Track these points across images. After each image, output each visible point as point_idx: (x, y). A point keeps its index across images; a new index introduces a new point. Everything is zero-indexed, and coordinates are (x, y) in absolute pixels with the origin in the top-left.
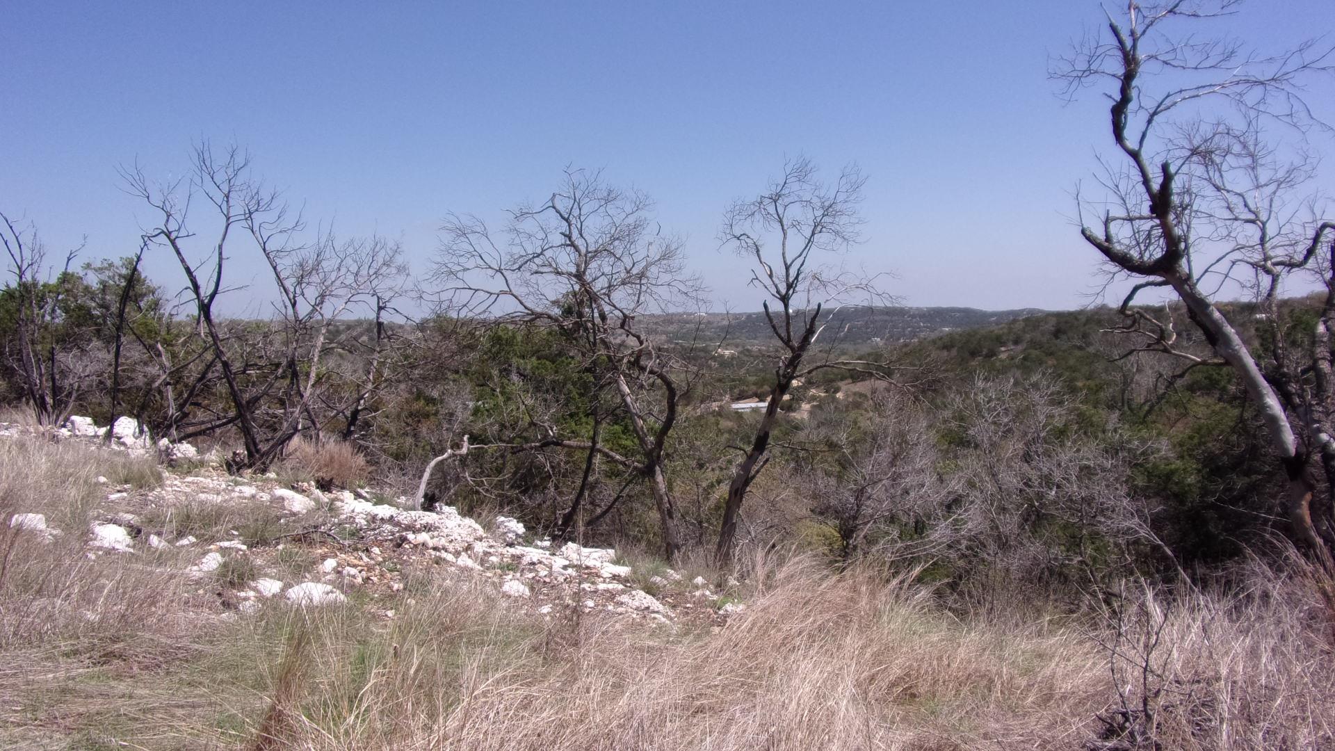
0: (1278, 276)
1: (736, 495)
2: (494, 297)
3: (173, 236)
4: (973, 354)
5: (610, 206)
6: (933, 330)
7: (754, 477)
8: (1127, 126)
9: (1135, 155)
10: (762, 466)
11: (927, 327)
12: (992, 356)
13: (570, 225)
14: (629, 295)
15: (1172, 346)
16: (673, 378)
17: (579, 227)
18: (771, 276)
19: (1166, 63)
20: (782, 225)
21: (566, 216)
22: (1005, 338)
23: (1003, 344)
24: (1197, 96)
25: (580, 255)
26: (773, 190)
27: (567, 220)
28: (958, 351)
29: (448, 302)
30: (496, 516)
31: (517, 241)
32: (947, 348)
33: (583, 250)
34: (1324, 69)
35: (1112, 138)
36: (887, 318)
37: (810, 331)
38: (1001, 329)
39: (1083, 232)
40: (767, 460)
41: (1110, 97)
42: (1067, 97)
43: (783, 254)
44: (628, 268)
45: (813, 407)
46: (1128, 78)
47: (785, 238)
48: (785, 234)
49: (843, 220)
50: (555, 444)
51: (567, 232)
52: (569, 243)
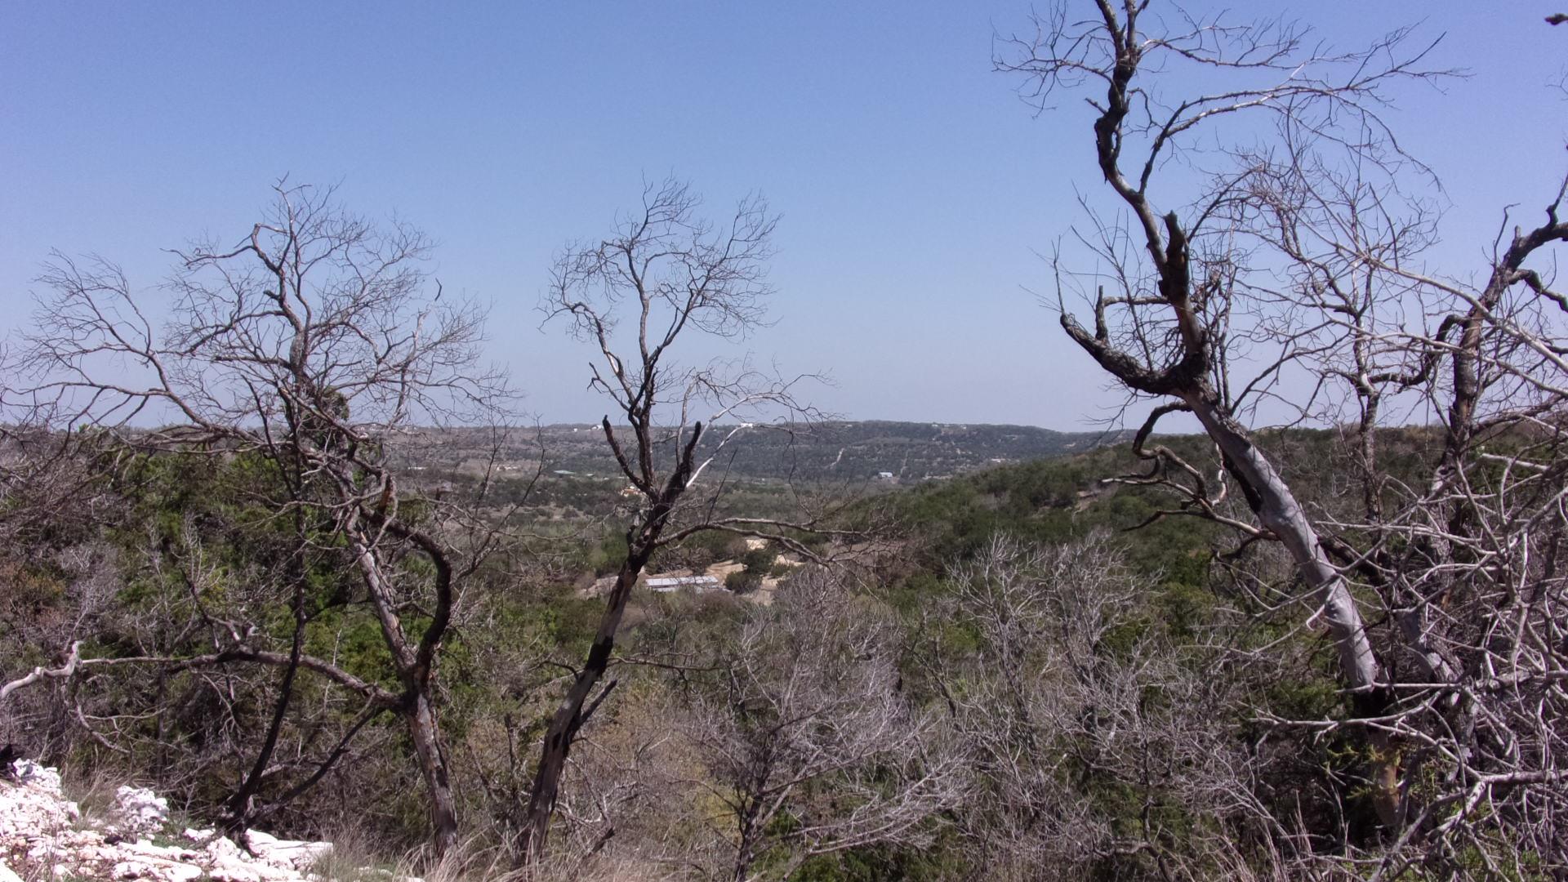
0: (1376, 399)
1: (555, 746)
2: (136, 401)
4: (1036, 501)
5: (354, 249)
6: (976, 461)
7: (588, 714)
8: (1121, 153)
9: (1135, 200)
10: (603, 696)
11: (968, 457)
12: (1065, 505)
13: (282, 280)
14: (376, 400)
15: (1220, 508)
16: (444, 544)
17: (296, 282)
18: (620, 375)
19: (1186, 53)
20: (641, 292)
21: (277, 264)
22: (1085, 476)
23: (1083, 486)
24: (1232, 109)
25: (297, 329)
26: (627, 234)
27: (277, 270)
28: (1012, 497)
29: (48, 407)
30: (119, 784)
31: (187, 304)
32: (995, 490)
33: (303, 325)
34: (1422, 75)
35: (1100, 172)
36: (906, 440)
37: (685, 469)
38: (1080, 462)
39: (1063, 321)
40: (613, 684)
41: (1095, 105)
42: (1038, 101)
43: (641, 339)
44: (381, 355)
45: (780, 584)
46: (1122, 75)
47: (645, 313)
48: (645, 306)
49: (737, 286)
50: (243, 656)
51: (277, 292)
52: (279, 309)
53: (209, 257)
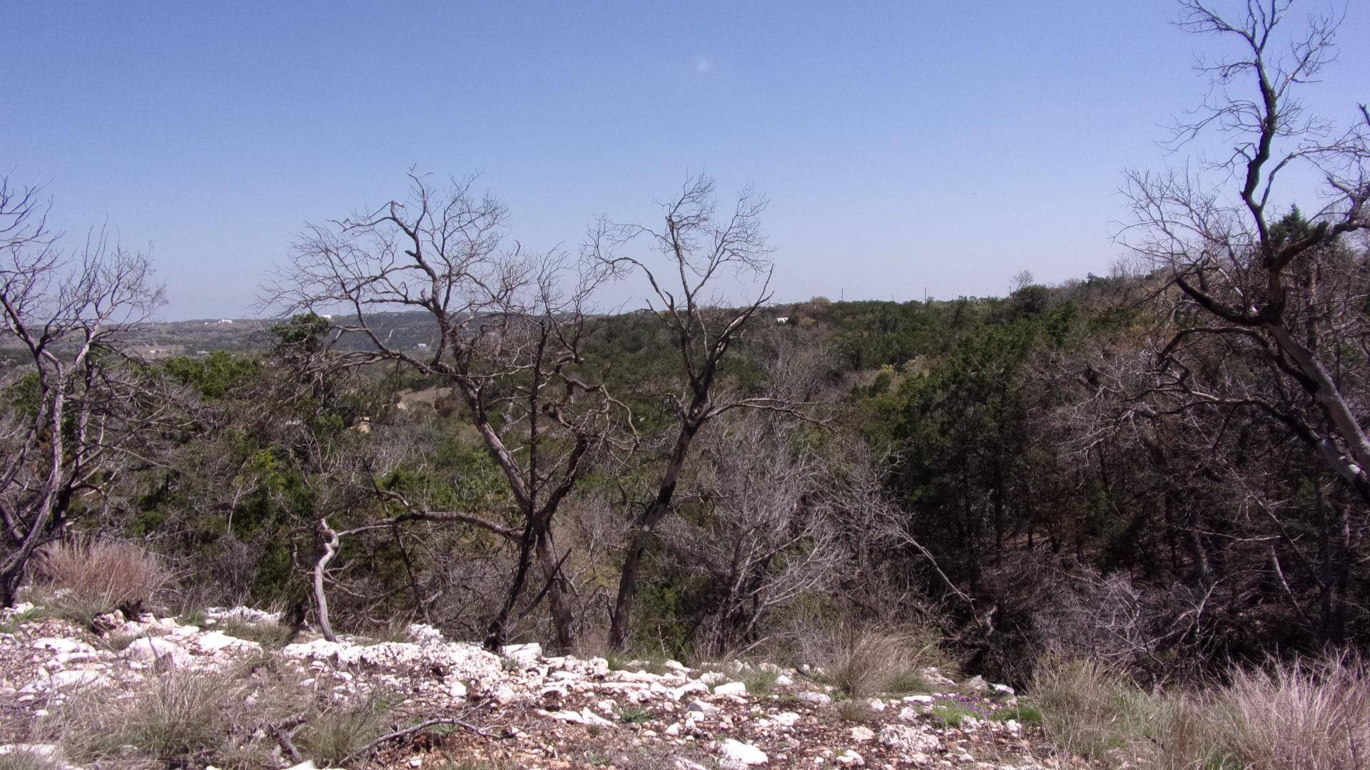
13: (417, 242)
21: (412, 230)
27: (413, 235)
50: (414, 517)
51: (414, 251)
52: (418, 264)
53: (359, 225)
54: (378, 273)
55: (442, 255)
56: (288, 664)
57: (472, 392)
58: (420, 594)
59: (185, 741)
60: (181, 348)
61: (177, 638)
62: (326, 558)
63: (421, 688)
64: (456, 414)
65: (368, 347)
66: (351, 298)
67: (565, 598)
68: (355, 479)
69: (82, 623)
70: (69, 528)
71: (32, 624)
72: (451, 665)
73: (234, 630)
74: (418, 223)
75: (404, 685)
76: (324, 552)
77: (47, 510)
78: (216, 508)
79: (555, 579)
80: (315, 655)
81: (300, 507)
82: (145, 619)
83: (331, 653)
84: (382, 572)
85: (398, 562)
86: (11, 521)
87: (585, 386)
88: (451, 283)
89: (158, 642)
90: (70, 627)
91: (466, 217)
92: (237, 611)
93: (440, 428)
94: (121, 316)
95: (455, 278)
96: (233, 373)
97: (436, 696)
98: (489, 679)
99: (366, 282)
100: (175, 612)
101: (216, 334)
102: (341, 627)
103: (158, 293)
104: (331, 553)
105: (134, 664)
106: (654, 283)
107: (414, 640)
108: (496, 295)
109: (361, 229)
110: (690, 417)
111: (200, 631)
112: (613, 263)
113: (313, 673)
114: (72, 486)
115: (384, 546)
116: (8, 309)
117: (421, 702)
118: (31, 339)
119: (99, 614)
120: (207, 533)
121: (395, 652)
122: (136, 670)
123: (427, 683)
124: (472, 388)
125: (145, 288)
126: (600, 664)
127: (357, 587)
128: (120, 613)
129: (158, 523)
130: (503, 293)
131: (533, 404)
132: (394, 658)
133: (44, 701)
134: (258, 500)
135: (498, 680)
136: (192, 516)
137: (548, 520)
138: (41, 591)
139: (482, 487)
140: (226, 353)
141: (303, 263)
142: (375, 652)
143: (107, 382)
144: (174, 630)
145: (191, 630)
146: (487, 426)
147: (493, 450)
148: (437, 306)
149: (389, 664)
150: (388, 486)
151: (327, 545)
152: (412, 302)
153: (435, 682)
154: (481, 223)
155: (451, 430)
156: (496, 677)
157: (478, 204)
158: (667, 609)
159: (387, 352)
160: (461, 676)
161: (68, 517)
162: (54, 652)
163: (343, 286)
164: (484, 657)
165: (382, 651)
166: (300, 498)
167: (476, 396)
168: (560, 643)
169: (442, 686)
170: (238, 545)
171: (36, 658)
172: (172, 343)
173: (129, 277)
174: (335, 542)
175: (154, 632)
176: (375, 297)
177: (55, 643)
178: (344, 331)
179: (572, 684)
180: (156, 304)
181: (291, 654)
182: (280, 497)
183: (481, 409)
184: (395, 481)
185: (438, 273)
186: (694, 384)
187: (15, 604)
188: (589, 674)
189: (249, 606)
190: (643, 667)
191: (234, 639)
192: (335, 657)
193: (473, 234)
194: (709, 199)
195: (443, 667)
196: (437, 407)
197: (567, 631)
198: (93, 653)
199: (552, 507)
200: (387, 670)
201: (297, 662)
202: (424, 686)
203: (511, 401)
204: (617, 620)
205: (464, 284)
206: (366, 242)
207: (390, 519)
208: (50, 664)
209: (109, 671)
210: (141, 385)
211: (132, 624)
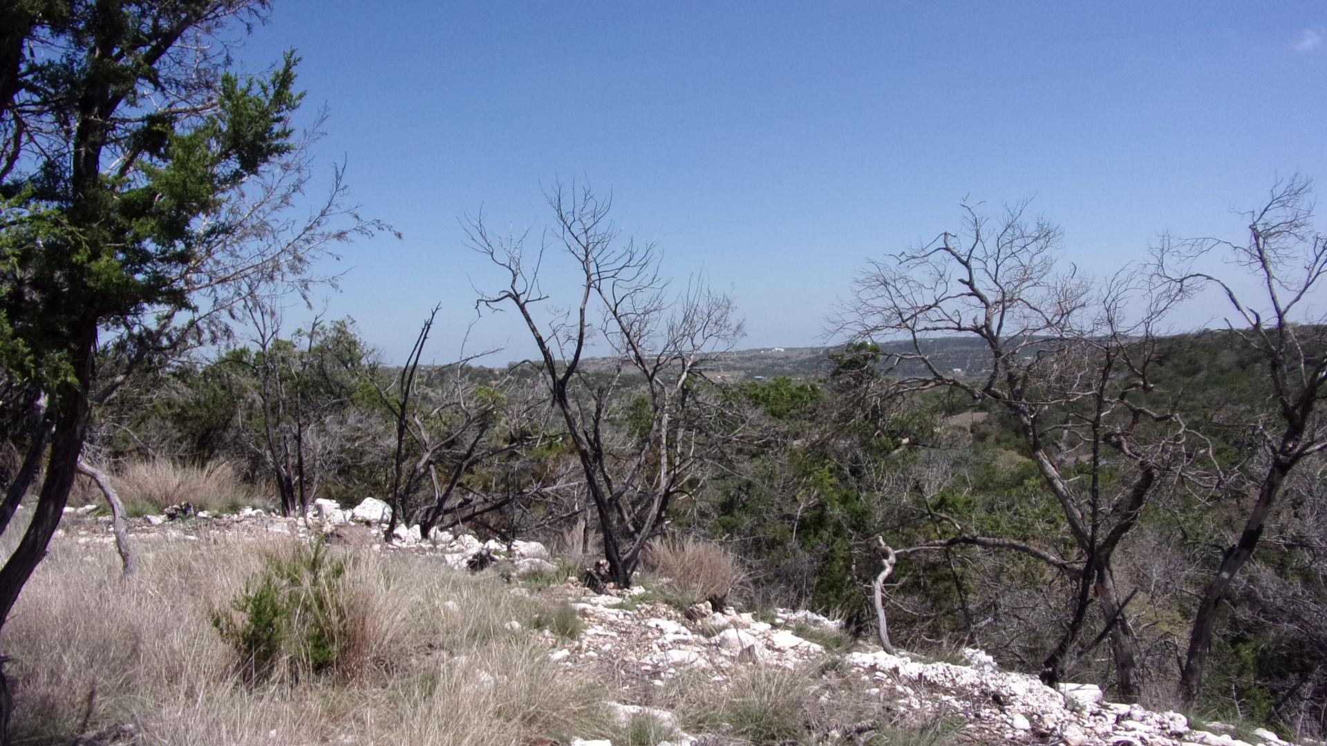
3: (522, 299)
13: (970, 270)
21: (965, 259)
27: (966, 264)
36: (967, 348)
50: (966, 541)
51: (967, 279)
52: (970, 291)
53: (914, 257)
54: (932, 302)
55: (995, 281)
56: (853, 671)
57: (1025, 419)
58: (969, 617)
59: (774, 729)
60: (742, 373)
61: (754, 632)
62: (884, 574)
63: (982, 714)
64: (991, 439)
65: (921, 372)
66: (907, 327)
67: (1127, 641)
68: (906, 499)
69: (680, 610)
70: (667, 525)
71: (644, 605)
72: (1011, 695)
73: (800, 631)
74: (971, 251)
75: (966, 709)
76: (883, 568)
77: (655, 509)
78: (783, 518)
79: (1115, 619)
80: (878, 667)
81: (854, 522)
82: (728, 612)
83: (892, 666)
84: (931, 592)
85: (947, 584)
86: (626, 517)
87: (1154, 415)
88: (1004, 309)
89: (742, 633)
90: (672, 612)
91: (1019, 243)
92: (801, 614)
93: (976, 453)
94: (711, 346)
95: (1007, 304)
96: (793, 396)
97: (998, 725)
98: (1053, 716)
99: (921, 311)
100: (750, 607)
101: (770, 361)
102: (897, 642)
103: (738, 327)
104: (888, 570)
105: (724, 652)
106: (1234, 300)
107: (967, 663)
108: (1050, 319)
109: (917, 261)
110: (1283, 451)
111: (772, 629)
112: (1181, 281)
113: (878, 683)
114: (671, 490)
115: (934, 567)
116: (630, 342)
117: (984, 729)
118: (647, 368)
119: (694, 603)
120: (774, 539)
121: (954, 673)
122: (726, 656)
123: (988, 711)
124: (1025, 415)
125: (728, 323)
126: (1177, 719)
127: (909, 604)
128: (710, 604)
129: (733, 527)
130: (1057, 318)
131: (1095, 432)
132: (953, 680)
133: (659, 673)
134: (817, 512)
135: (1063, 719)
136: (762, 523)
137: (1107, 556)
138: (649, 577)
139: (1033, 515)
140: (788, 378)
141: (864, 296)
142: (936, 670)
143: (697, 403)
144: (752, 625)
145: (764, 626)
146: (1041, 454)
147: (1047, 478)
148: (990, 332)
149: (949, 685)
150: (936, 507)
151: (885, 561)
152: (965, 329)
153: (996, 711)
154: (1032, 248)
155: (988, 454)
156: (1061, 716)
157: (1032, 229)
158: (1243, 667)
159: (940, 378)
160: (1022, 709)
161: (667, 517)
162: (661, 631)
163: (900, 315)
164: (1046, 692)
165: (941, 671)
166: (854, 513)
167: (1029, 423)
168: (1123, 690)
169: (1004, 716)
170: (800, 552)
171: (650, 635)
172: (735, 369)
173: (716, 315)
174: (892, 559)
175: (736, 625)
176: (929, 326)
177: (663, 623)
178: (901, 358)
179: (1146, 737)
180: (738, 337)
181: (855, 661)
182: (836, 512)
183: (1034, 435)
184: (942, 503)
185: (991, 299)
186: (1287, 413)
187: (632, 587)
188: (1163, 729)
189: (813, 610)
190: (1227, 731)
191: (801, 640)
192: (896, 670)
193: (1025, 259)
194: (1304, 202)
195: (1003, 696)
196: (972, 431)
197: (1128, 678)
198: (690, 637)
199: (1112, 541)
200: (946, 691)
201: (862, 670)
202: (985, 712)
203: (1065, 428)
204: (1187, 673)
205: (1017, 310)
206: (919, 273)
207: (942, 541)
208: (660, 641)
209: (705, 654)
210: (723, 406)
211: (718, 614)
